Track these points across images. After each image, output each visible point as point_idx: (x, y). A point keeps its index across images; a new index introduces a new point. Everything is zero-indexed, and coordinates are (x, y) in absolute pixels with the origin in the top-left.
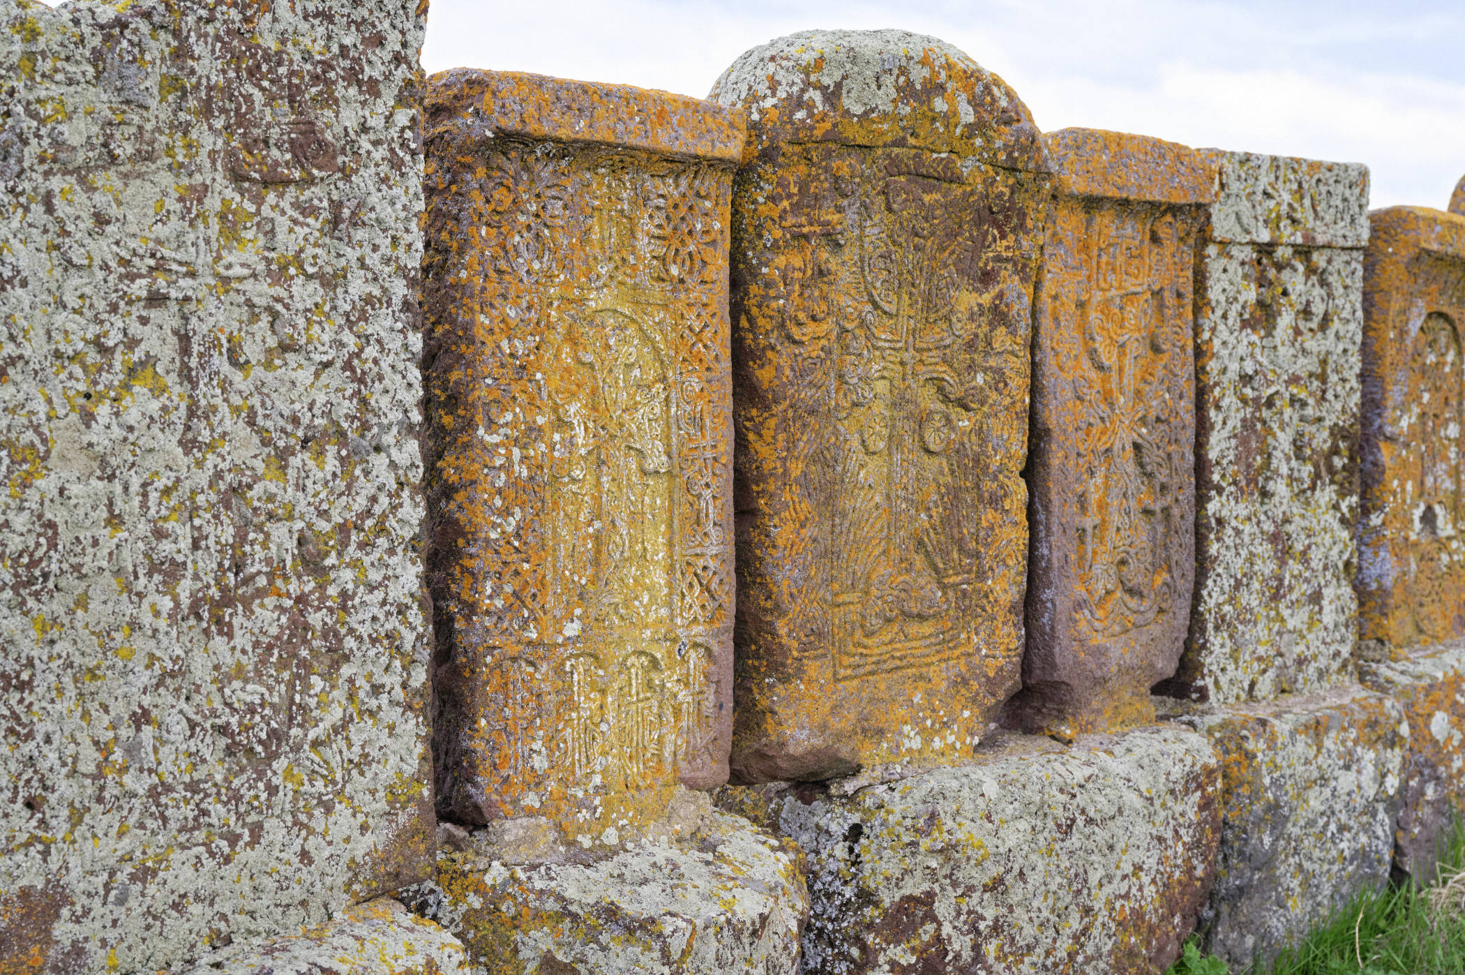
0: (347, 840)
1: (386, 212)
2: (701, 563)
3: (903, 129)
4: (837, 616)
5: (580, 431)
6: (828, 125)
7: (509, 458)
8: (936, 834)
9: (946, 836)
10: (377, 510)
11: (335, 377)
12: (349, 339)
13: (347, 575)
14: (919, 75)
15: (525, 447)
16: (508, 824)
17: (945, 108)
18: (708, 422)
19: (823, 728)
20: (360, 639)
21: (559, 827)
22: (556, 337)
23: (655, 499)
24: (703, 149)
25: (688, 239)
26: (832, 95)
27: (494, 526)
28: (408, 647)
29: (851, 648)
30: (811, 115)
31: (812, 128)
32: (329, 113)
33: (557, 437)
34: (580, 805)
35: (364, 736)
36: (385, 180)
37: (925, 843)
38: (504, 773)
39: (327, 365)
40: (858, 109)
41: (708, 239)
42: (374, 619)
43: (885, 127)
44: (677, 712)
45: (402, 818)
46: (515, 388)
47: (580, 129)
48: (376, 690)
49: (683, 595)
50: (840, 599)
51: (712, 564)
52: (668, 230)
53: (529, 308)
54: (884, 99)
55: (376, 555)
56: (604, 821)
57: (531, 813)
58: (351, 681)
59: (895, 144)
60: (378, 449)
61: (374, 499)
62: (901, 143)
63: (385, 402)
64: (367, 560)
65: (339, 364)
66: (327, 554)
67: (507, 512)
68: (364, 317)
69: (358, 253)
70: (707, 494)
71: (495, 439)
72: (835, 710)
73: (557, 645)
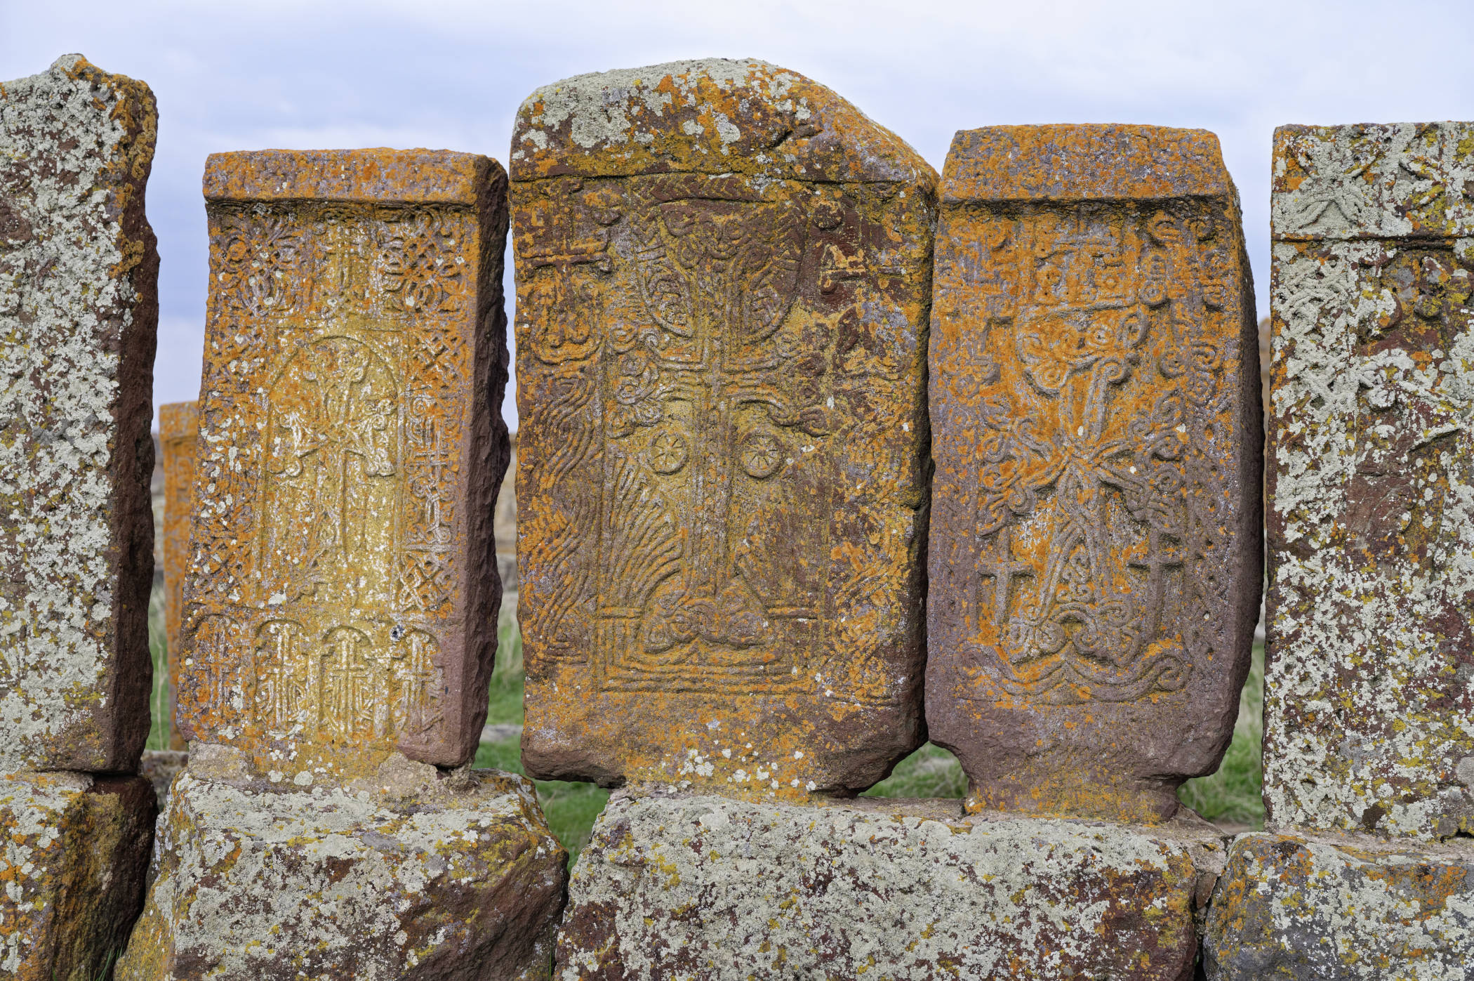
0: (18, 720)
1: (78, 265)
2: (425, 558)
3: (657, 155)
4: (604, 627)
5: (297, 438)
6: (551, 162)
7: (225, 454)
8: (624, 847)
9: (633, 852)
10: (61, 482)
11: (25, 385)
12: (39, 359)
13: (31, 528)
14: (657, 103)
15: (243, 446)
16: (201, 746)
17: (700, 130)
18: (438, 433)
19: (573, 731)
20: (37, 575)
21: (250, 760)
22: (281, 359)
23: (382, 498)
24: (417, 195)
25: (428, 274)
26: (560, 134)
27: (205, 507)
28: (88, 589)
29: (621, 661)
30: (529, 154)
31: (532, 166)
32: (26, 200)
33: (277, 440)
34: (274, 745)
35: (40, 648)
36: (77, 243)
37: (609, 855)
38: (204, 705)
39: (18, 376)
40: (589, 143)
41: (450, 272)
42: (54, 564)
43: (627, 156)
44: (395, 687)
45: (76, 716)
46: (238, 401)
47: (283, 190)
48: (55, 615)
49: (400, 586)
50: (608, 611)
51: (437, 560)
52: (405, 267)
53: (257, 336)
54: (616, 128)
55: (60, 516)
56: (299, 765)
57: (224, 741)
58: (32, 605)
59: (652, 170)
60: (62, 437)
61: (57, 476)
62: (663, 169)
63: (68, 405)
64: (51, 519)
65: (28, 374)
66: (11, 511)
67: (218, 497)
68: (54, 342)
69: (47, 295)
70: (434, 497)
71: (216, 439)
72: (590, 717)
73: (257, 609)
